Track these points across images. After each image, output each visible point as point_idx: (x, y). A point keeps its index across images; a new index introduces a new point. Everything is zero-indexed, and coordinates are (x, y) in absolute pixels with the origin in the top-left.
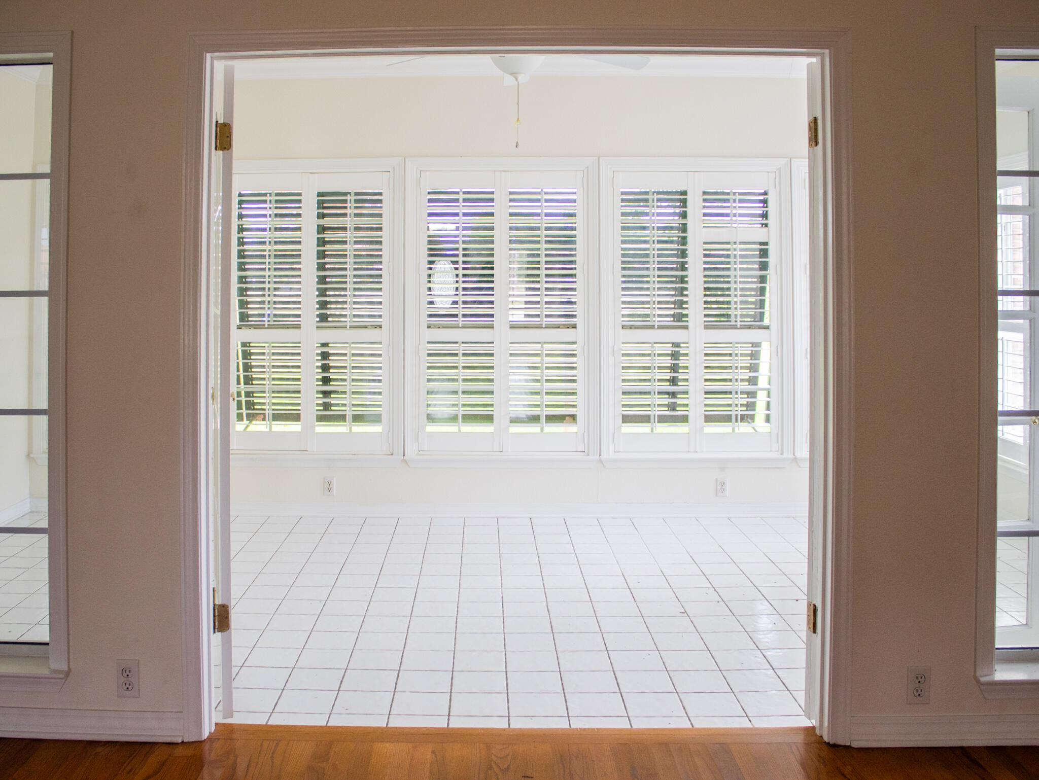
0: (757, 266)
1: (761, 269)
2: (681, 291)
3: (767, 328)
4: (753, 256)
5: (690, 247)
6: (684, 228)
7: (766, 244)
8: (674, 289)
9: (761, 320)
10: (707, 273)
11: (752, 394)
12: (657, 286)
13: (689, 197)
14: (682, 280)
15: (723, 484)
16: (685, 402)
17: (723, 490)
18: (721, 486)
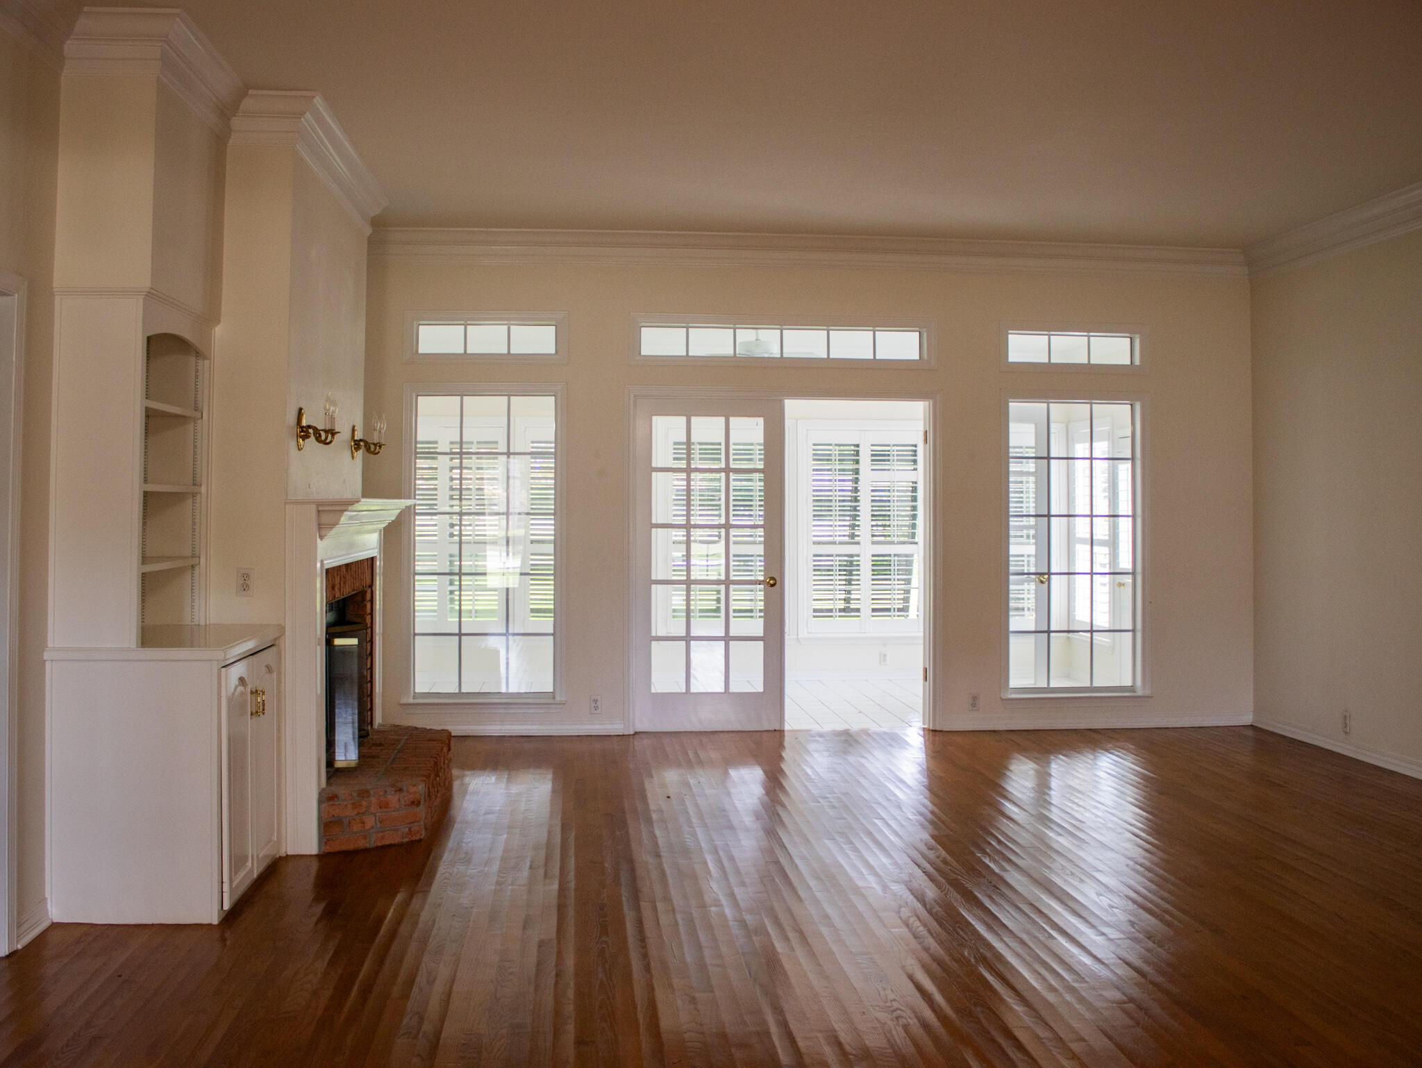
0: (910, 499)
1: (912, 501)
2: (855, 517)
3: (916, 543)
4: (907, 491)
5: (861, 486)
6: (857, 472)
7: (916, 483)
8: (849, 516)
9: (913, 537)
10: (874, 504)
11: (908, 592)
12: (838, 513)
13: (861, 449)
14: (855, 509)
15: (885, 656)
16: (858, 597)
17: (885, 660)
18: (883, 657)
